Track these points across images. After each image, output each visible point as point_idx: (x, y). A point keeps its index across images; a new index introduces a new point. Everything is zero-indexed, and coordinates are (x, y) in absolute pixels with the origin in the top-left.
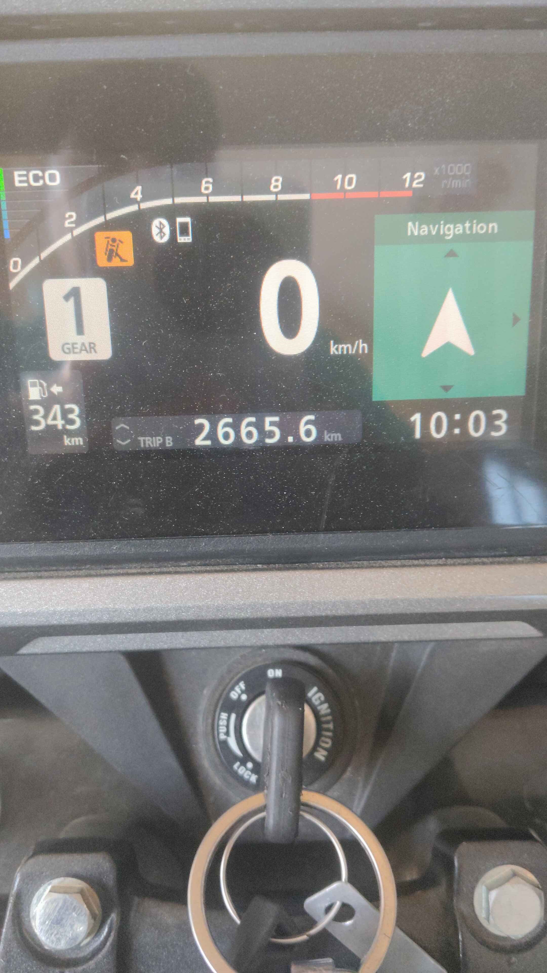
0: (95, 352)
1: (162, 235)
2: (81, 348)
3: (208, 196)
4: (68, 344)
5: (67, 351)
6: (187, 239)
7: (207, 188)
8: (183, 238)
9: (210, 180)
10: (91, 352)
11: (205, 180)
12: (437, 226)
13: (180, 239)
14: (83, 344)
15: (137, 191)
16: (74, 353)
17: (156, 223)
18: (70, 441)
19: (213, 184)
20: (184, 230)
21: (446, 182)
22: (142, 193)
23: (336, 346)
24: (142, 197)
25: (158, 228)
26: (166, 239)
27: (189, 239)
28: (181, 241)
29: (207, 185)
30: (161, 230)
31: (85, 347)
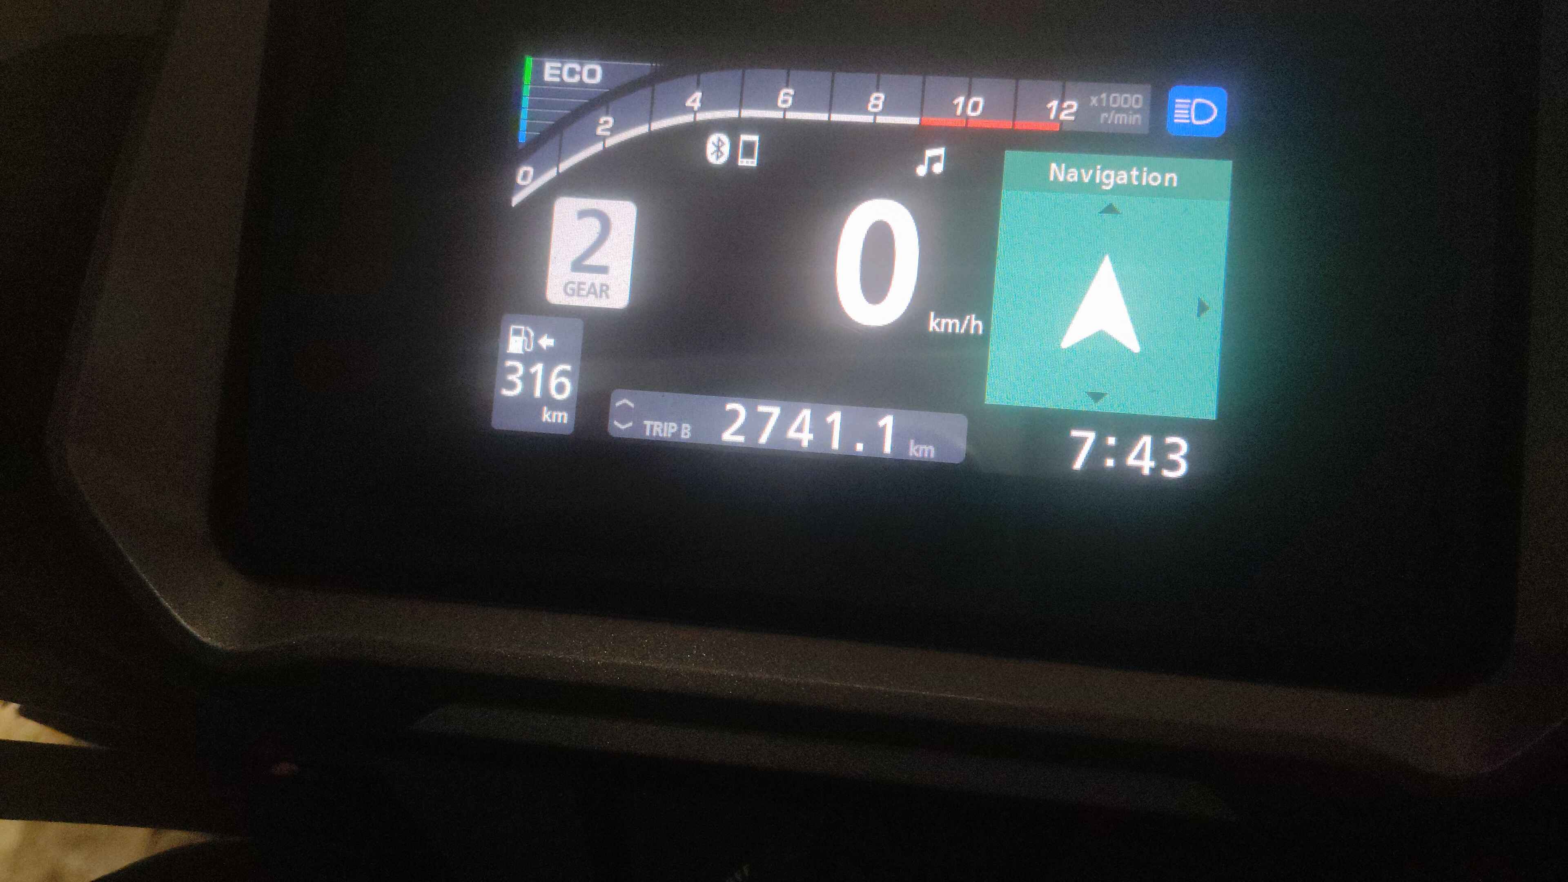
0: (607, 297)
1: (719, 154)
2: (590, 289)
3: (785, 110)
4: (573, 283)
5: (570, 292)
6: (750, 163)
7: (785, 102)
8: (745, 160)
9: (791, 91)
10: (601, 296)
11: (785, 91)
12: (1091, 172)
13: (742, 162)
14: (593, 285)
15: (696, 98)
16: (579, 295)
17: (713, 138)
18: (551, 417)
19: (794, 97)
20: (749, 150)
21: (1107, 116)
22: (702, 101)
23: (938, 320)
24: (700, 106)
25: (715, 146)
26: (723, 160)
27: (752, 163)
28: (742, 165)
29: (786, 98)
30: (718, 148)
31: (595, 290)
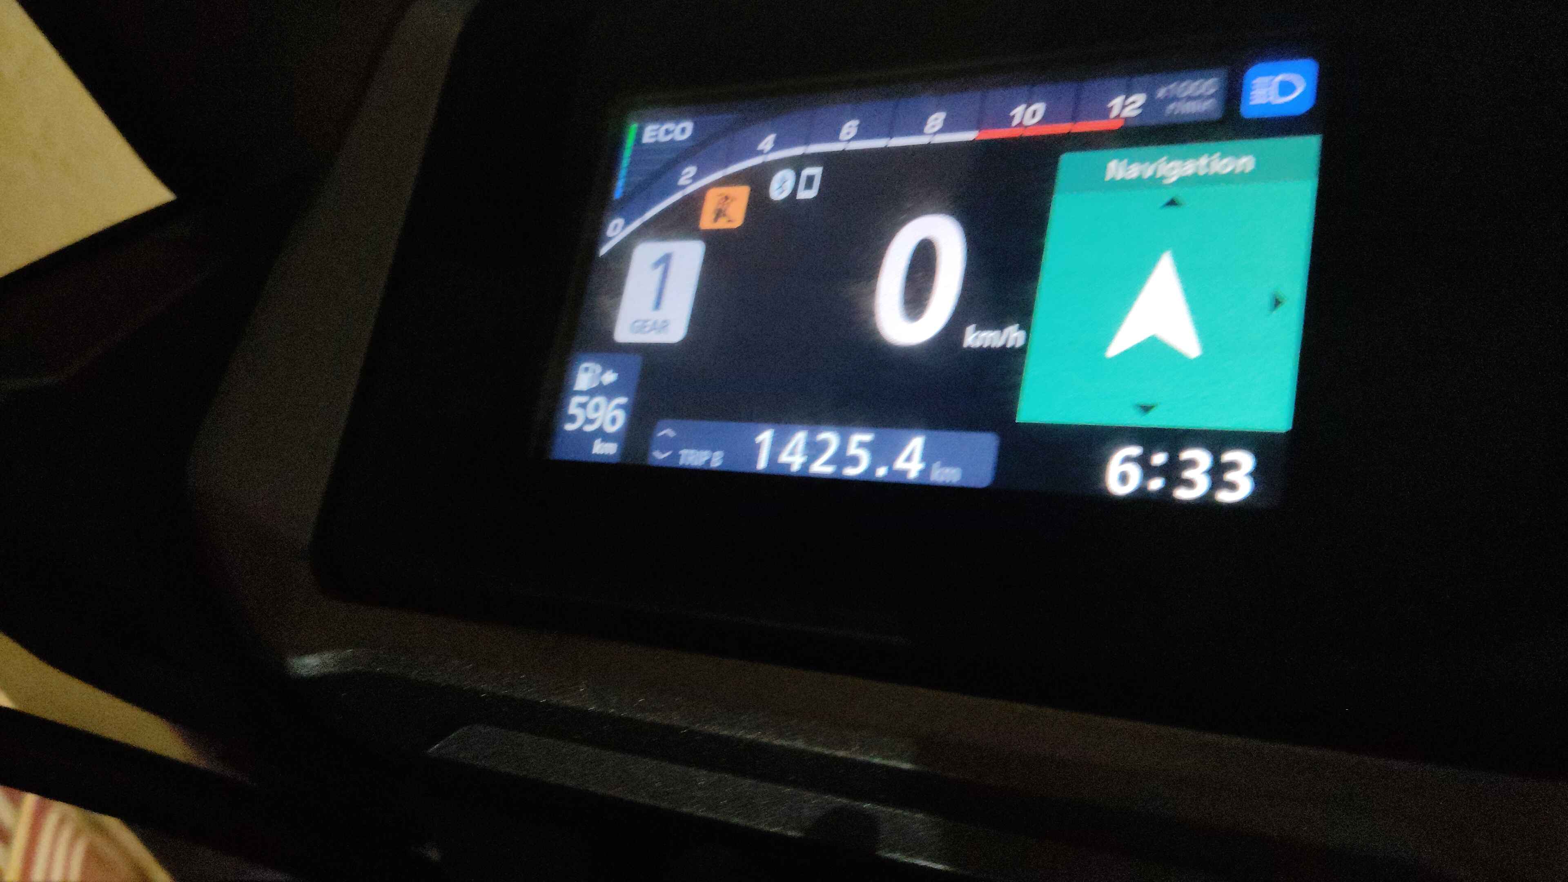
0: (668, 332)
1: (782, 190)
2: (653, 325)
3: (847, 142)
4: (639, 320)
5: (636, 329)
6: (809, 194)
7: (848, 133)
8: (805, 193)
9: (855, 122)
10: (661, 332)
11: (848, 122)
12: (1154, 166)
15: (769, 140)
16: (642, 332)
17: (779, 175)
18: (601, 448)
19: (857, 127)
20: (810, 182)
21: (1175, 107)
22: (772, 143)
23: (975, 334)
24: (771, 147)
25: (780, 182)
26: (784, 195)
28: (802, 197)
29: (849, 129)
30: (782, 184)
31: (656, 327)
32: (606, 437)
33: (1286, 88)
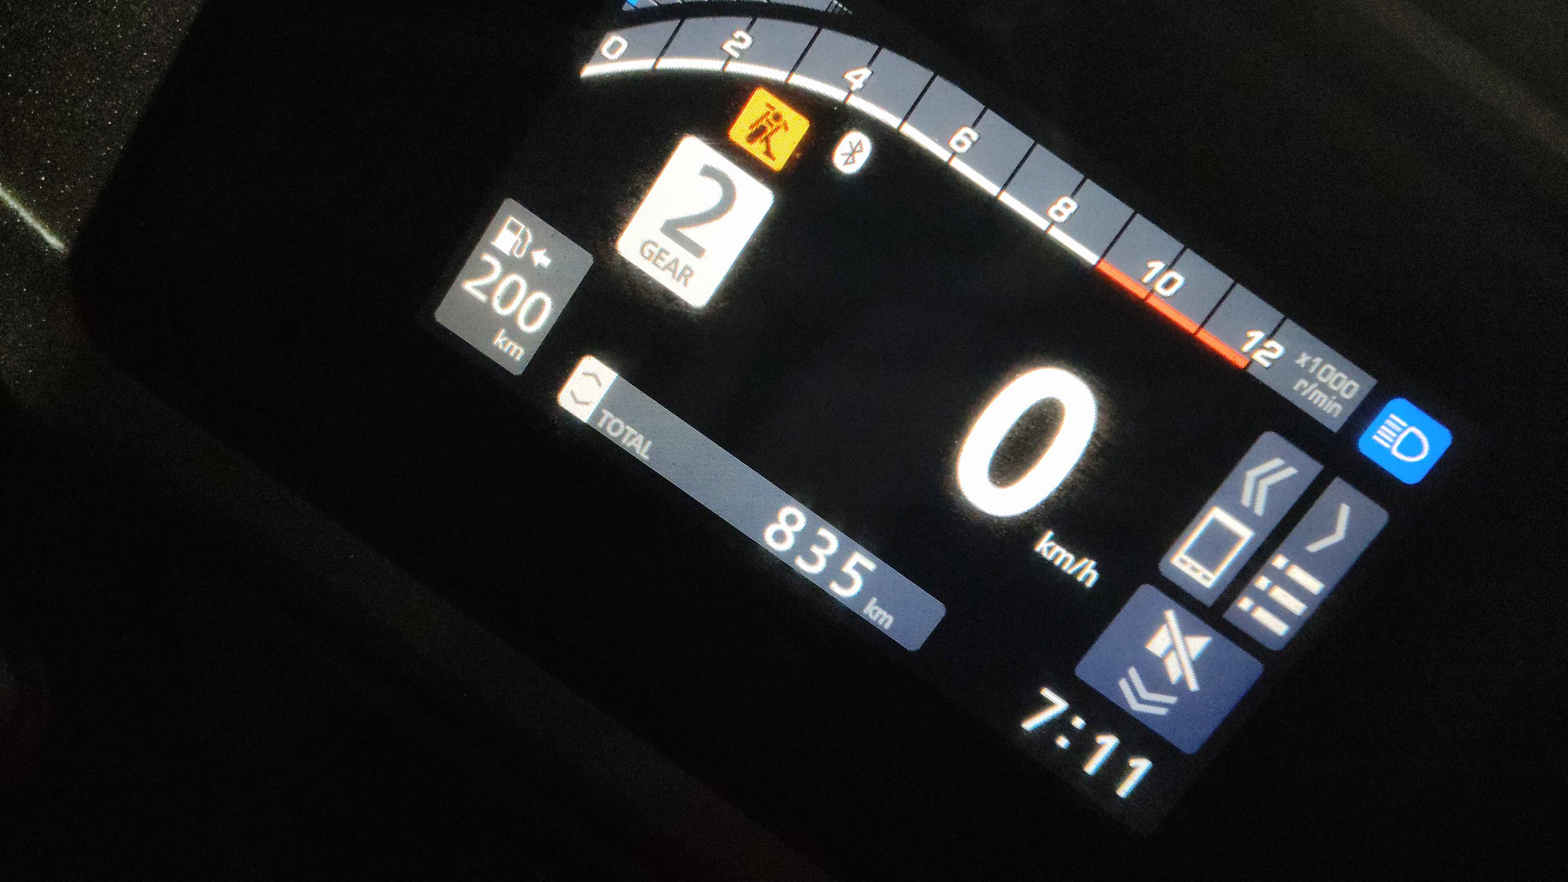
32: (514, 333)
33: (1411, 445)
